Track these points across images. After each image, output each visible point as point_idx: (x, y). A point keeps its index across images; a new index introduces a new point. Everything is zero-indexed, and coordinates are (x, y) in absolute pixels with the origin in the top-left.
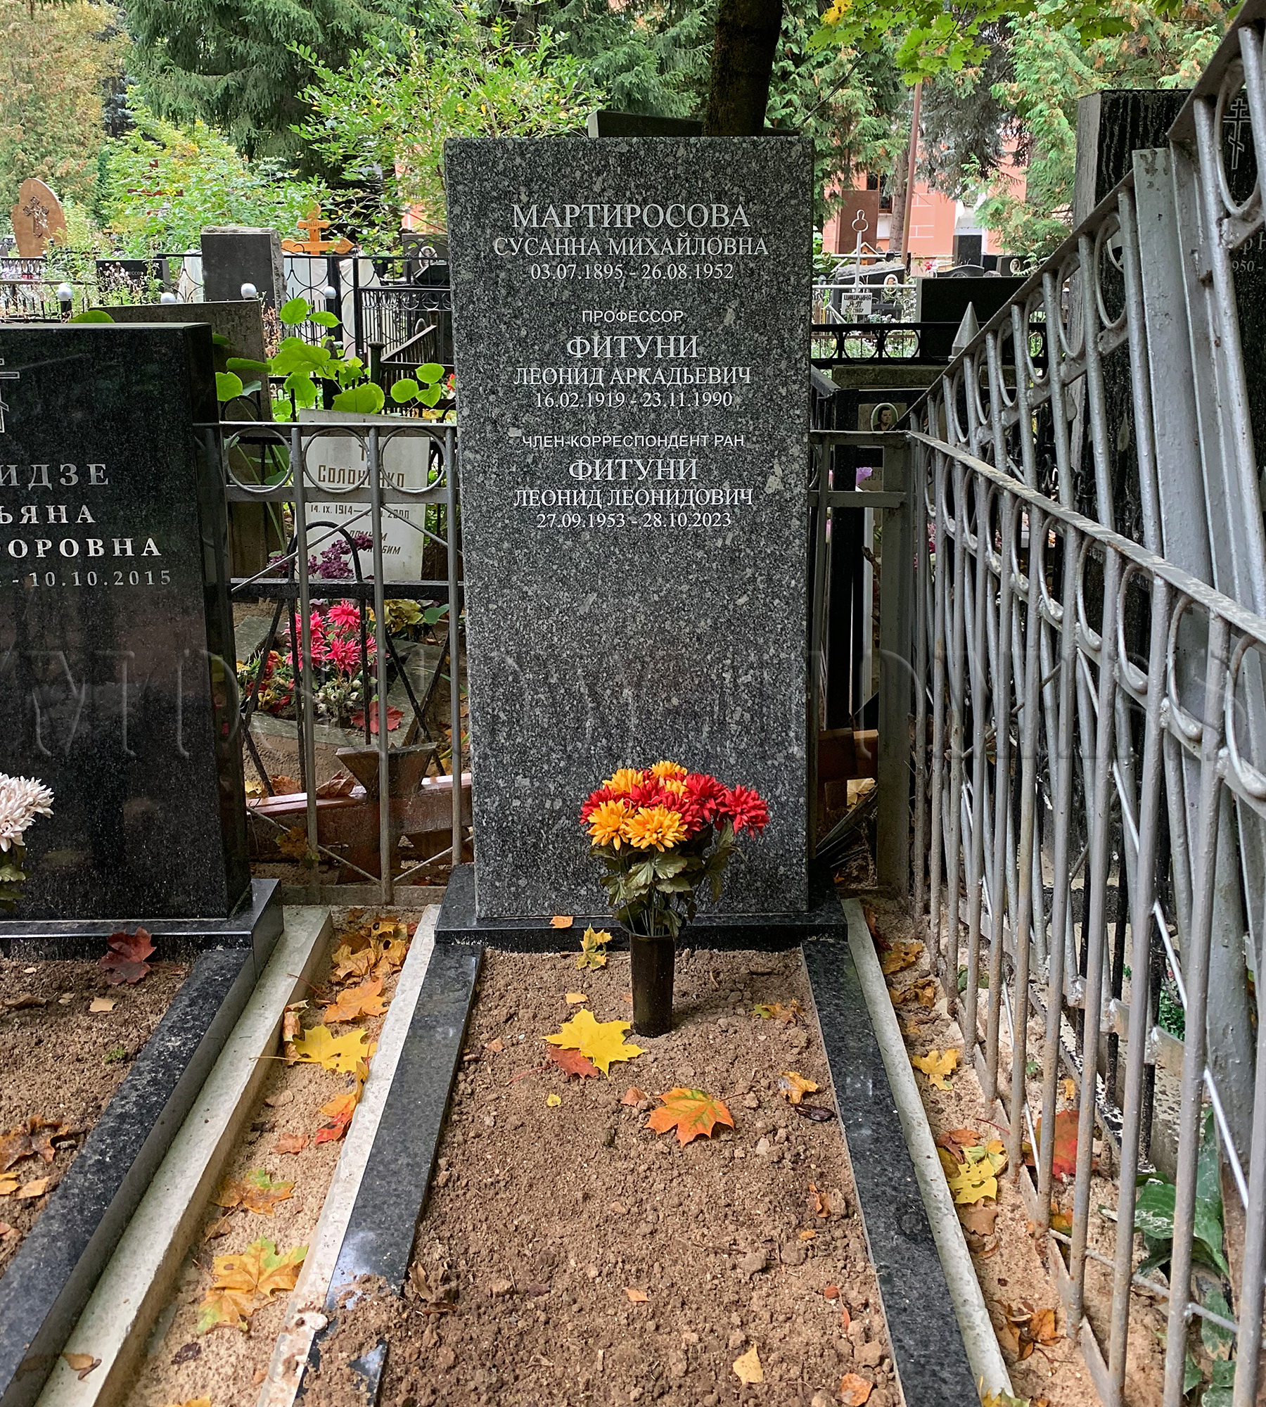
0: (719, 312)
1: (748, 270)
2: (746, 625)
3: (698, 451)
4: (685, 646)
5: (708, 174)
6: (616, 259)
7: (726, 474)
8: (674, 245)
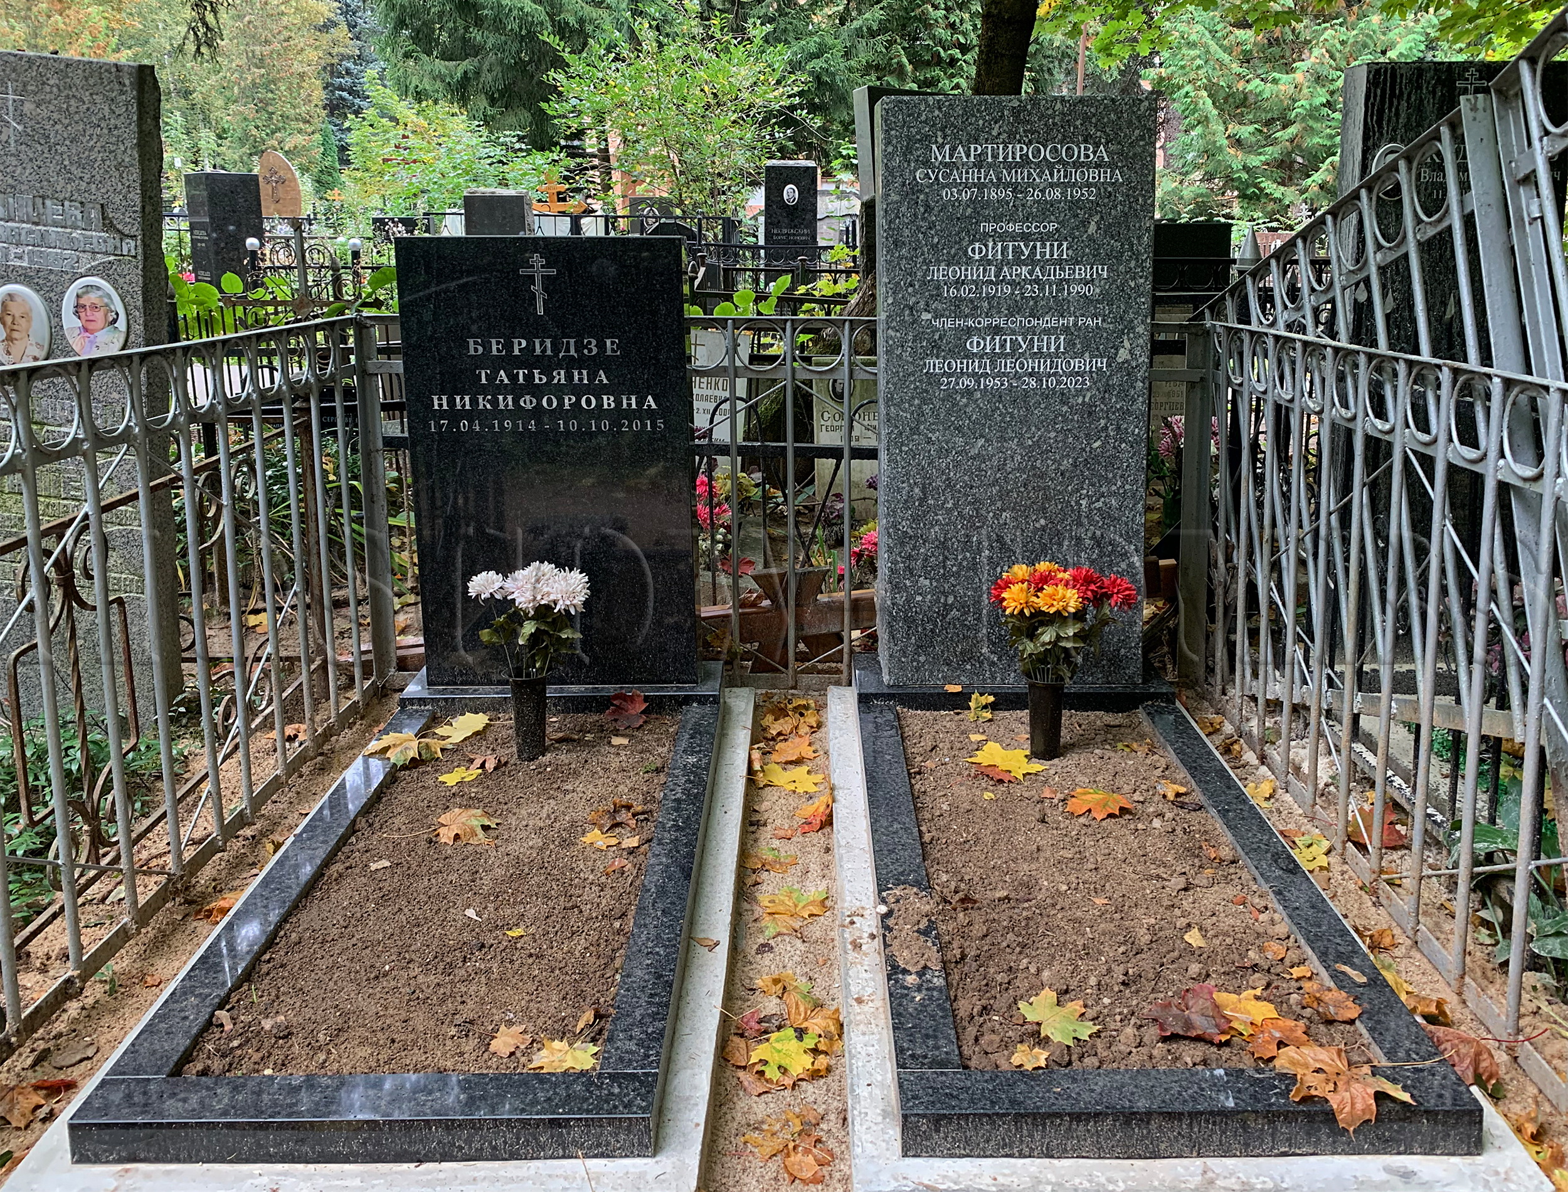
0: (1085, 224)
1: (1107, 193)
2: (1099, 463)
3: (1066, 330)
4: (1052, 480)
5: (1078, 123)
6: (1007, 185)
7: (1086, 347)
8: (1052, 175)
